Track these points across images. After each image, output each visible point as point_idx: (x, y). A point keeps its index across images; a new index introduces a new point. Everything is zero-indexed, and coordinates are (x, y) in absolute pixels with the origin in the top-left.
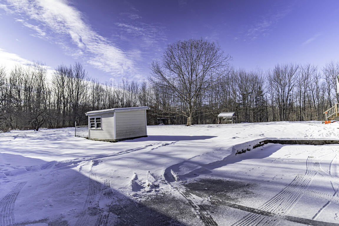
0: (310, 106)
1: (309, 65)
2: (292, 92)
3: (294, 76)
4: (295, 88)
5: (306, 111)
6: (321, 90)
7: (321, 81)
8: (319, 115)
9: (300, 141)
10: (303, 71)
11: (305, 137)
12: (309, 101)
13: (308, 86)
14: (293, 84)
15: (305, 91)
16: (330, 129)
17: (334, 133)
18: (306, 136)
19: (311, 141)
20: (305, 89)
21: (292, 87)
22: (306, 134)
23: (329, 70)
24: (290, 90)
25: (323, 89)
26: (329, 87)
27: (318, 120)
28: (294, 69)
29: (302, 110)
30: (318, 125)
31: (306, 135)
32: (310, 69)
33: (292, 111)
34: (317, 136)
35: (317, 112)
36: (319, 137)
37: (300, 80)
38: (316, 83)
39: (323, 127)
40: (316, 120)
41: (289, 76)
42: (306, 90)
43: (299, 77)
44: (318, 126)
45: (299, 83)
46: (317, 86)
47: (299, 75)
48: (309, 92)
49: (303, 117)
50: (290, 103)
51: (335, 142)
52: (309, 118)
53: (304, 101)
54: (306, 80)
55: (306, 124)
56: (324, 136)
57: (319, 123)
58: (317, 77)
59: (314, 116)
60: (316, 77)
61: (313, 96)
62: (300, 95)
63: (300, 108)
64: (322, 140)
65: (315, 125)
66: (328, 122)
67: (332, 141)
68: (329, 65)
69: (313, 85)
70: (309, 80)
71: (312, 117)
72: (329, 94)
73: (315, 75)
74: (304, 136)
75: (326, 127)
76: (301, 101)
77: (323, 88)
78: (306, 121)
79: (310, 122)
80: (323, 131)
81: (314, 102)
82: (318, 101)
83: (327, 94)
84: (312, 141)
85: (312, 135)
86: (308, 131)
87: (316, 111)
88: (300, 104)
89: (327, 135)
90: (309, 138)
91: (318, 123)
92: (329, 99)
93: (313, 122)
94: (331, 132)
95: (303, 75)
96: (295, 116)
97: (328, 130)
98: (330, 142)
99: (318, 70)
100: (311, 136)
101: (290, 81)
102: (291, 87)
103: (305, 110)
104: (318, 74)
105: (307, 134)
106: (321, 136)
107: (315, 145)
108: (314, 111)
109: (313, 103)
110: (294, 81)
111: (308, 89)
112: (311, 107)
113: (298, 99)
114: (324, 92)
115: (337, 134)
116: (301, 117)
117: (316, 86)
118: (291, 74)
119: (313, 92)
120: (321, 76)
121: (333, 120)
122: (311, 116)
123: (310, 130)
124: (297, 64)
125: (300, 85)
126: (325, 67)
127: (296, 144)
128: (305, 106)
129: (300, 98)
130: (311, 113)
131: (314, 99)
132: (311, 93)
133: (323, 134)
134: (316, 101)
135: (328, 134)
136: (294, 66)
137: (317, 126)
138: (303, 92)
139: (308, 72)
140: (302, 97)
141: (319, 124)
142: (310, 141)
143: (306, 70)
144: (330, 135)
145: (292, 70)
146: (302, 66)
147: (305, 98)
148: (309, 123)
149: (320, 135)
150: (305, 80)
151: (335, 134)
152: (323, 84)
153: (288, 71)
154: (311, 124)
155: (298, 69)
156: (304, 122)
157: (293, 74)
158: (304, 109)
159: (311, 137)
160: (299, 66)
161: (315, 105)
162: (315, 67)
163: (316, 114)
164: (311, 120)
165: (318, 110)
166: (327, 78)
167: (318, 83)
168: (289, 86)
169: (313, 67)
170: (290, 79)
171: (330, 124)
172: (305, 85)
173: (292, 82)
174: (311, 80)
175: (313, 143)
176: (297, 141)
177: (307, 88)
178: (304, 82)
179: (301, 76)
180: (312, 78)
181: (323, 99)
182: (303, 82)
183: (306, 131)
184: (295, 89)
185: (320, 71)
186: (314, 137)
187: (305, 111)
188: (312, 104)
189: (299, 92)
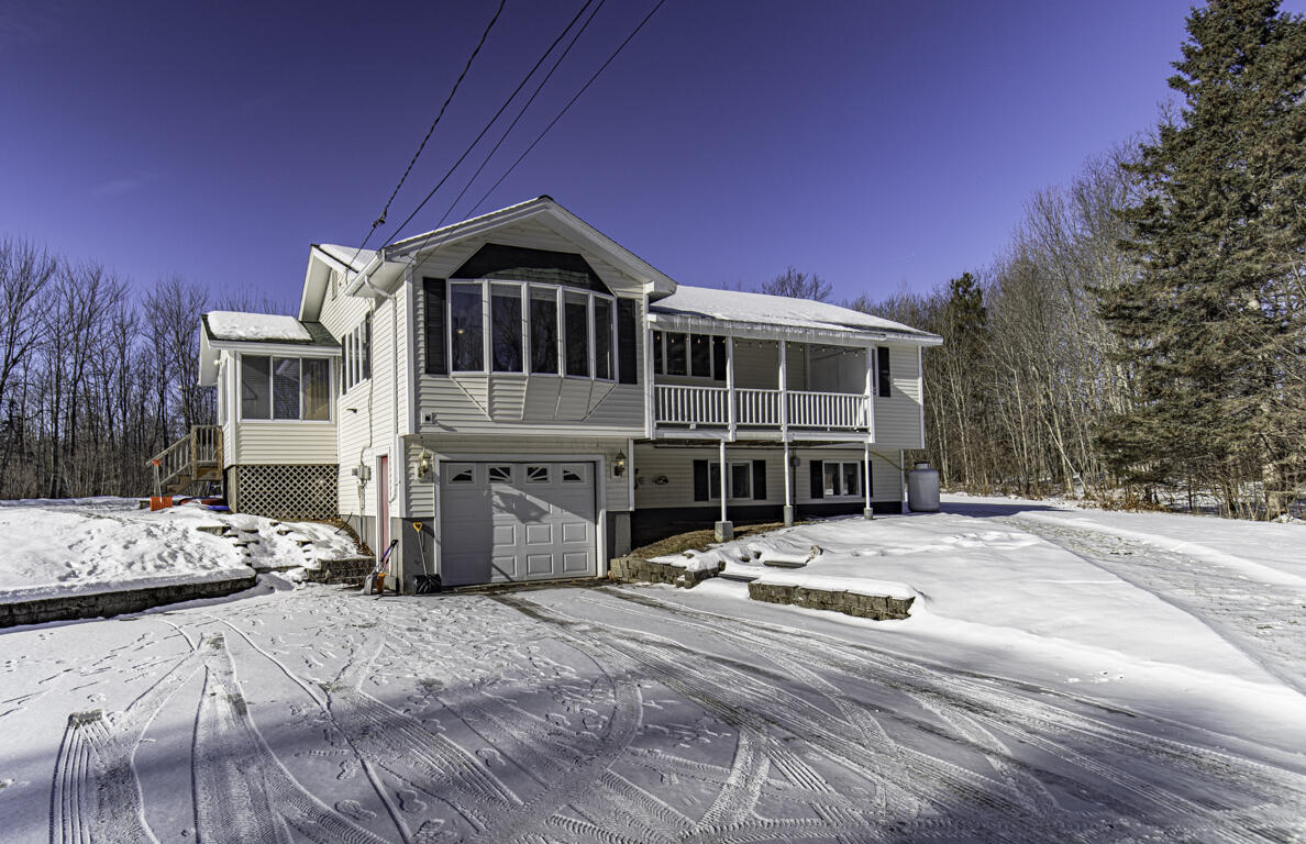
0: (96, 440)
1: (99, 273)
2: (21, 372)
3: (33, 303)
4: (36, 356)
5: (79, 456)
6: (136, 381)
7: (139, 343)
8: (125, 474)
9: (34, 603)
10: (72, 290)
11: (63, 579)
12: (93, 418)
13: (90, 357)
14: (28, 336)
15: (78, 373)
16: (174, 535)
17: (188, 548)
18: (69, 576)
19: (93, 600)
20: (78, 367)
21: (24, 350)
22: (69, 565)
23: (166, 309)
24: (15, 362)
25: (142, 374)
26: (163, 373)
27: (121, 496)
28: (35, 272)
29: (61, 451)
30: (124, 516)
31: (69, 570)
32: (100, 289)
33: (21, 452)
34: (121, 569)
35: (120, 462)
36: (129, 577)
37: (60, 325)
38: (122, 348)
39: (143, 526)
40: (115, 495)
41: (11, 300)
42: (81, 373)
43: (54, 309)
44: (125, 519)
45: (55, 337)
46: (123, 363)
47: (57, 301)
48: (92, 380)
49: (63, 481)
50: (11, 416)
51: (191, 591)
52: (89, 484)
53: (74, 416)
54: (85, 331)
55: (75, 511)
56: (150, 567)
57: (126, 507)
58: (125, 324)
59: (108, 478)
60: (121, 326)
61: (108, 398)
62: (58, 386)
63: (56, 444)
64: (141, 587)
65: (111, 515)
66: (164, 500)
67: (180, 589)
68: (166, 292)
69: (111, 357)
70: (95, 333)
71: (100, 480)
72: (163, 401)
73: (116, 317)
74: (57, 573)
75: (157, 526)
76: (60, 416)
77: (144, 371)
78: (76, 497)
79: (90, 504)
80: (144, 544)
81: (111, 422)
82: (125, 421)
83: (157, 398)
84: (97, 597)
85: (95, 568)
86: (82, 547)
87: (115, 459)
88: (56, 426)
89: (159, 562)
90: (80, 585)
91: (124, 505)
92: (162, 417)
93: (105, 503)
94: (174, 546)
95: (71, 307)
96: (29, 477)
97: (165, 539)
98: (173, 593)
99: (131, 300)
100: (90, 573)
101: (15, 318)
102: (17, 350)
103: (72, 450)
104: (128, 313)
105: (75, 565)
106: (137, 567)
107: (109, 615)
108: (108, 458)
109: (106, 427)
110: (35, 325)
111: (88, 367)
112: (97, 444)
113: (46, 406)
114: (145, 388)
115: (197, 556)
116: (55, 481)
117: (119, 362)
118: (21, 290)
119: (106, 383)
120: (140, 326)
121: (181, 493)
122: (98, 478)
123: (88, 543)
124: (50, 255)
125: (58, 348)
126: (154, 295)
127: (14, 624)
128: (73, 436)
129: (58, 402)
130: (99, 463)
131: (108, 409)
132: (102, 385)
133: (147, 558)
134: (115, 421)
135: (165, 554)
136: (38, 259)
137: (119, 520)
138: (70, 377)
139: (92, 301)
140: (64, 396)
141: (129, 510)
142: (84, 597)
143: (85, 291)
144: (171, 562)
145: (26, 271)
146: (72, 270)
147: (75, 404)
148: (85, 508)
149: (130, 565)
150: (80, 328)
151: (189, 557)
152: (144, 358)
153: (10, 275)
154: (95, 511)
155: (53, 276)
156: (64, 504)
157: (32, 294)
158: (70, 448)
159: (93, 580)
160: (60, 265)
161: (112, 435)
162: (120, 284)
163: (116, 470)
164: (96, 494)
165: (124, 454)
166: (158, 337)
167: (127, 351)
168: (11, 344)
169: (111, 282)
170: (16, 312)
171: (171, 510)
172: (77, 351)
173: (24, 325)
174: (104, 332)
175: (100, 608)
176: (21, 605)
177: (85, 365)
178: (76, 338)
179: (64, 309)
180: (105, 327)
181: (142, 414)
182: (71, 336)
183: (70, 547)
184: (38, 361)
185: (135, 306)
186: (106, 578)
187: (73, 454)
188: (103, 428)
189: (54, 376)
